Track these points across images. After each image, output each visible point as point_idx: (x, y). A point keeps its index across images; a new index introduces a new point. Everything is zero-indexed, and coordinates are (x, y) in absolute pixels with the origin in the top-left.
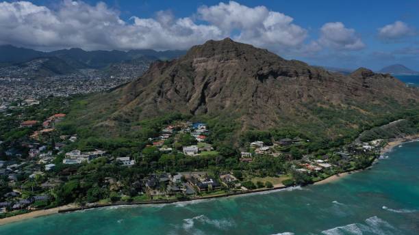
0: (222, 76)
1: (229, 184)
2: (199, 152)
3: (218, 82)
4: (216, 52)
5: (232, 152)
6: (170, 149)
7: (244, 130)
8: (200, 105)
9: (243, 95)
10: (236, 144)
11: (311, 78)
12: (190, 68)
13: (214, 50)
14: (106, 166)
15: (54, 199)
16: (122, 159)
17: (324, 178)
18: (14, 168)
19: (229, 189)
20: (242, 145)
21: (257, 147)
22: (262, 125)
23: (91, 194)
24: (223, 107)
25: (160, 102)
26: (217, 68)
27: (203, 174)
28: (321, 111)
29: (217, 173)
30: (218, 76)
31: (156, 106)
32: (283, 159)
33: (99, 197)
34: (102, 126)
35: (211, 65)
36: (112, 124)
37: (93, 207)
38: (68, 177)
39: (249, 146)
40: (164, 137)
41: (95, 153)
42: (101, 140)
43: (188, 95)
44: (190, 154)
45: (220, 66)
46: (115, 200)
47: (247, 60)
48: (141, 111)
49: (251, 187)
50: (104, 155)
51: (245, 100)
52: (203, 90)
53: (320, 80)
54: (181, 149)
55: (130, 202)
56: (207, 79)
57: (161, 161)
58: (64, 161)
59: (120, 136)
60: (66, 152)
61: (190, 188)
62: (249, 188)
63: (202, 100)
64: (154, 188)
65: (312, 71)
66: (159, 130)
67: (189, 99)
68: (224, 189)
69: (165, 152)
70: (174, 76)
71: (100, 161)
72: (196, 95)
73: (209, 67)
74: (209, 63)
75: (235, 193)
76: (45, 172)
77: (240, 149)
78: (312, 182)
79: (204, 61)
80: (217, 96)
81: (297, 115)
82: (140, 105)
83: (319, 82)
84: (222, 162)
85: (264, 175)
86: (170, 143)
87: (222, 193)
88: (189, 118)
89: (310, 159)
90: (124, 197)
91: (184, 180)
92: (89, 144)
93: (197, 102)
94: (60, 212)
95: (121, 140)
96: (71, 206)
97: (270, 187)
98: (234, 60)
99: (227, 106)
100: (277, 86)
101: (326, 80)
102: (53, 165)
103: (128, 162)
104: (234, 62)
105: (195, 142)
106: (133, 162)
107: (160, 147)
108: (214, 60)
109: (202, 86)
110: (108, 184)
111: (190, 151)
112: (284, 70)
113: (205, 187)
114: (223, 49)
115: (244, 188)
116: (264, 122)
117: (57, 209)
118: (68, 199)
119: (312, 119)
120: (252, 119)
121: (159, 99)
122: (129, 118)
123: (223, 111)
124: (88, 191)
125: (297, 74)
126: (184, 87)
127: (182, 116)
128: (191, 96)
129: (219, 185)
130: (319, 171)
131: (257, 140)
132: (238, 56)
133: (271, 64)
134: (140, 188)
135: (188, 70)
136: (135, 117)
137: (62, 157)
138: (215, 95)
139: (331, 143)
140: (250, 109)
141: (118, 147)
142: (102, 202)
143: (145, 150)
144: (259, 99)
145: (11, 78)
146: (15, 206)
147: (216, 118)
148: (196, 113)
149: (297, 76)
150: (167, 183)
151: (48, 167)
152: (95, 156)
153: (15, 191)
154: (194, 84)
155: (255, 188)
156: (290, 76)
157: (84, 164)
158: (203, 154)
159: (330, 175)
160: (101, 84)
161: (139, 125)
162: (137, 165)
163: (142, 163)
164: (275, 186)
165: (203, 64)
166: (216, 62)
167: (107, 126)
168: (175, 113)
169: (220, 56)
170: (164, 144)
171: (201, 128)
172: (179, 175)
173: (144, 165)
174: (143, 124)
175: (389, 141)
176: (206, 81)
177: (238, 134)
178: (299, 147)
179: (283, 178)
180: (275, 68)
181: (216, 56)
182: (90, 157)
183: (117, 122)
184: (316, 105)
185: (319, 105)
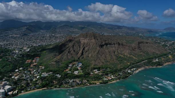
0: (89, 45)
1: (85, 83)
2: (79, 73)
3: (87, 47)
4: (88, 37)
5: (87, 73)
6: (71, 72)
7: (92, 66)
8: (81, 55)
9: (95, 53)
10: (90, 71)
11: (119, 45)
12: (79, 42)
13: (87, 36)
14: (53, 77)
15: (40, 86)
16: (57, 75)
17: (111, 81)
18: (28, 77)
19: (85, 84)
20: (91, 71)
21: (95, 71)
22: (99, 64)
23: (50, 85)
24: (88, 57)
25: (69, 55)
26: (88, 42)
27: (79, 80)
28: (120, 58)
29: (82, 80)
30: (88, 45)
31: (67, 57)
32: (102, 75)
33: (52, 86)
34: (51, 64)
35: (86, 41)
36: (54, 63)
37: (50, 89)
38: (43, 80)
39: (93, 71)
40: (69, 68)
41: (50, 73)
42: (51, 69)
43: (78, 52)
44: (76, 74)
45: (89, 41)
46: (55, 87)
47: (97, 40)
48: (63, 58)
49: (91, 84)
50: (52, 74)
51: (95, 55)
52: (83, 50)
53: (123, 45)
54: (73, 72)
55: (59, 88)
56: (84, 46)
57: (68, 76)
58: (42, 76)
59: (57, 68)
60: (42, 73)
61: (74, 84)
62: (90, 84)
63: (82, 54)
64: (65, 84)
65: (120, 43)
66: (68, 65)
67: (78, 53)
68: (83, 84)
69: (69, 73)
70: (74, 45)
71: (51, 76)
72: (80, 52)
73: (85, 42)
74: (85, 40)
75: (86, 85)
76: (37, 79)
77: (91, 72)
78: (107, 83)
79: (84, 40)
80: (87, 52)
81: (111, 60)
82: (63, 56)
83: (122, 46)
84: (84, 76)
85: (95, 80)
86: (70, 70)
87: (83, 85)
88: (77, 61)
89: (110, 75)
90: (58, 86)
91: (73, 81)
92: (48, 70)
93: (80, 55)
94: (42, 90)
95: (57, 69)
96: (45, 88)
97: (96, 84)
98: (93, 40)
99: (89, 56)
100: (107, 49)
101: (124, 45)
102: (39, 77)
103: (59, 76)
104: (93, 41)
105: (78, 70)
106: (60, 76)
107: (68, 71)
108: (87, 39)
109: (83, 49)
110: (54, 82)
111: (76, 73)
112: (110, 43)
113: (78, 84)
114: (90, 36)
115: (88, 84)
116: (99, 63)
117: (41, 89)
118: (44, 87)
119: (115, 61)
120: (96, 62)
121: (68, 54)
122: (59, 61)
123: (88, 58)
124: (49, 85)
125: (114, 44)
126: (77, 49)
127: (75, 60)
128: (79, 52)
129: (82, 83)
130: (111, 79)
131: (96, 69)
132: (95, 38)
133: (105, 41)
134: (62, 84)
135: (78, 43)
136: (61, 61)
137: (41, 74)
138: (86, 52)
139: (118, 70)
140: (96, 58)
141: (56, 71)
142: (52, 87)
143: (63, 73)
144: (99, 55)
145: (15, 35)
146: (32, 88)
147: (85, 61)
148: (80, 58)
149: (114, 45)
150: (69, 82)
151: (38, 77)
152: (50, 74)
153: (30, 84)
154: (80, 48)
155: (92, 84)
156: (112, 45)
157: (47, 76)
158: (80, 74)
159: (113, 81)
160: (49, 39)
161: (62, 63)
162: (61, 77)
163: (62, 76)
164: (97, 84)
165: (83, 41)
166: (88, 40)
167: (53, 64)
168: (73, 59)
169: (89, 38)
170: (69, 70)
171: (80, 65)
172: (72, 80)
173: (63, 77)
174: (64, 63)
175: (139, 69)
176: (84, 47)
177: (90, 67)
178: (108, 71)
179: (101, 81)
180: (107, 42)
181: (88, 38)
182: (49, 74)
183: (56, 63)
184: (119, 55)
185: (120, 55)
